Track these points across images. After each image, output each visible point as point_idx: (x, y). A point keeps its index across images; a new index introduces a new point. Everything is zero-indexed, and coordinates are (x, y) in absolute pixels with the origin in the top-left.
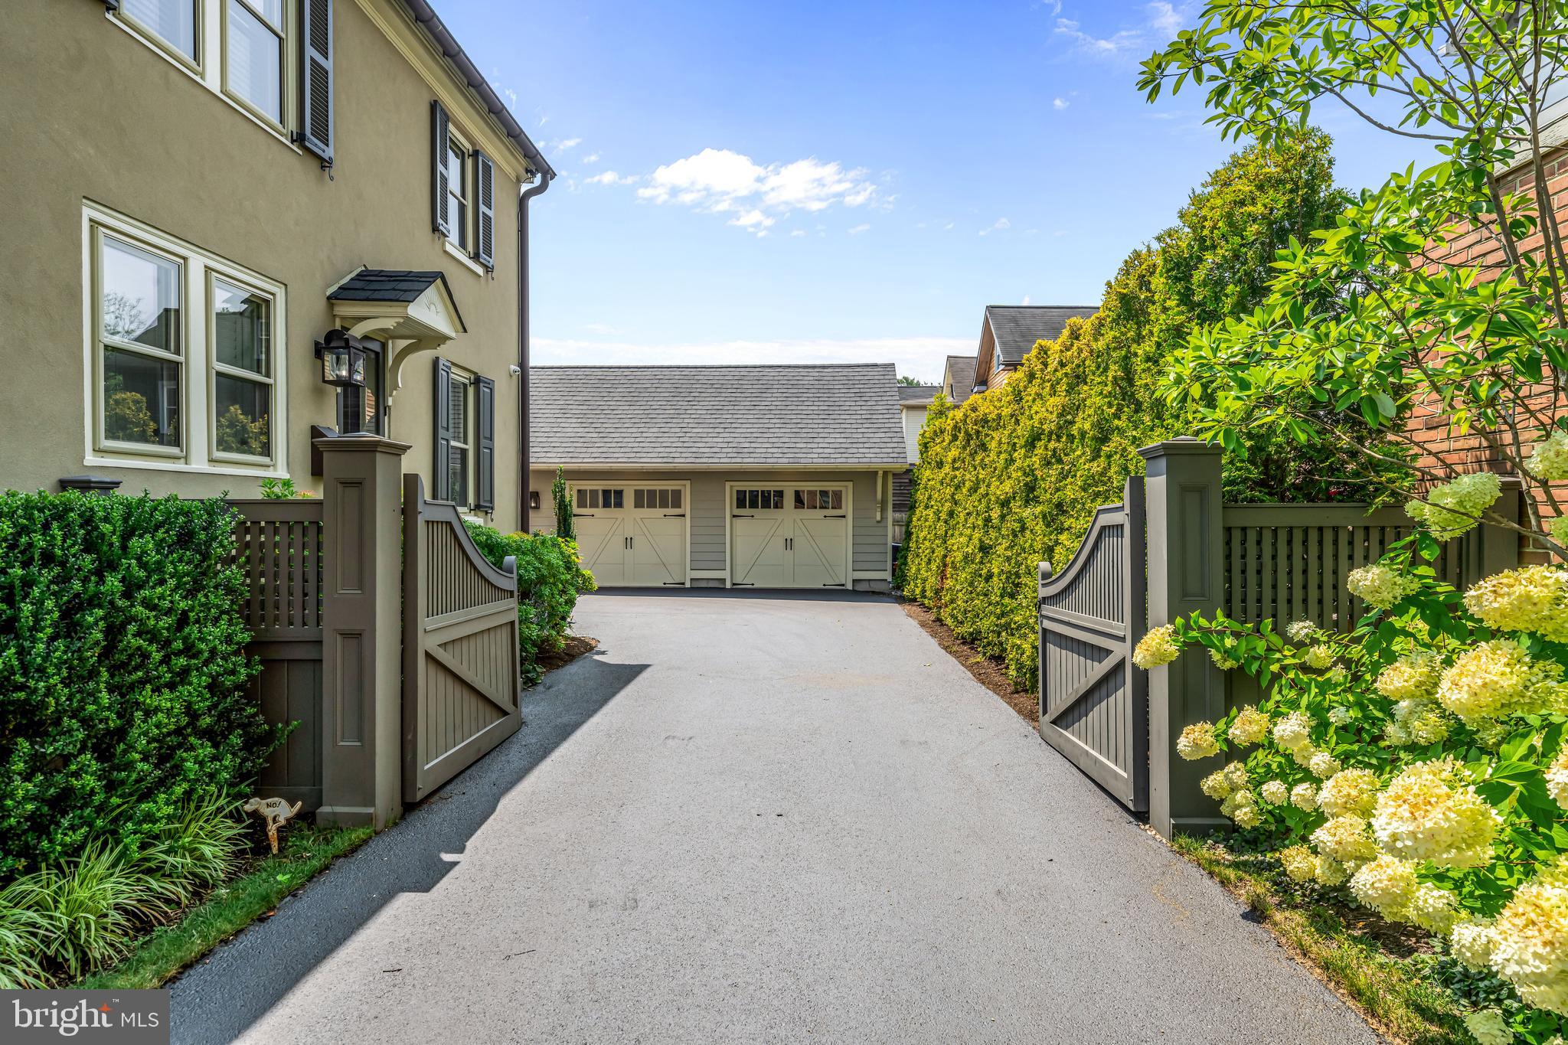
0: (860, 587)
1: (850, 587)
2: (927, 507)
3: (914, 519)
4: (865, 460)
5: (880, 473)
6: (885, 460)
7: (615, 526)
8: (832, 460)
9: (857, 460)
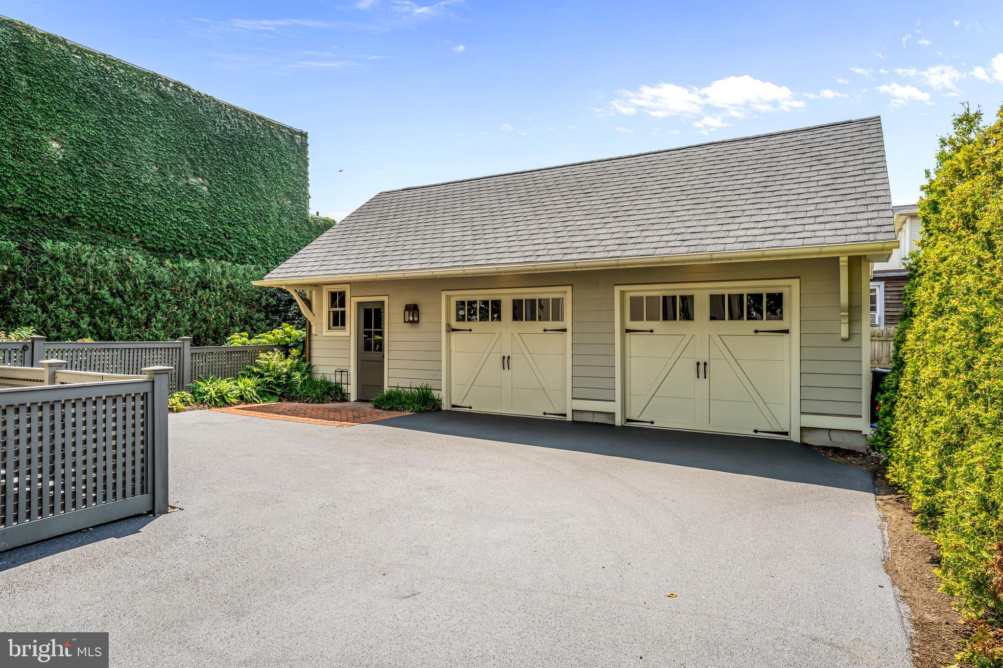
0: (813, 440)
1: (795, 437)
2: (938, 313)
3: (910, 336)
4: (814, 241)
5: (844, 261)
6: (852, 238)
7: (493, 343)
8: (758, 245)
9: (800, 242)
